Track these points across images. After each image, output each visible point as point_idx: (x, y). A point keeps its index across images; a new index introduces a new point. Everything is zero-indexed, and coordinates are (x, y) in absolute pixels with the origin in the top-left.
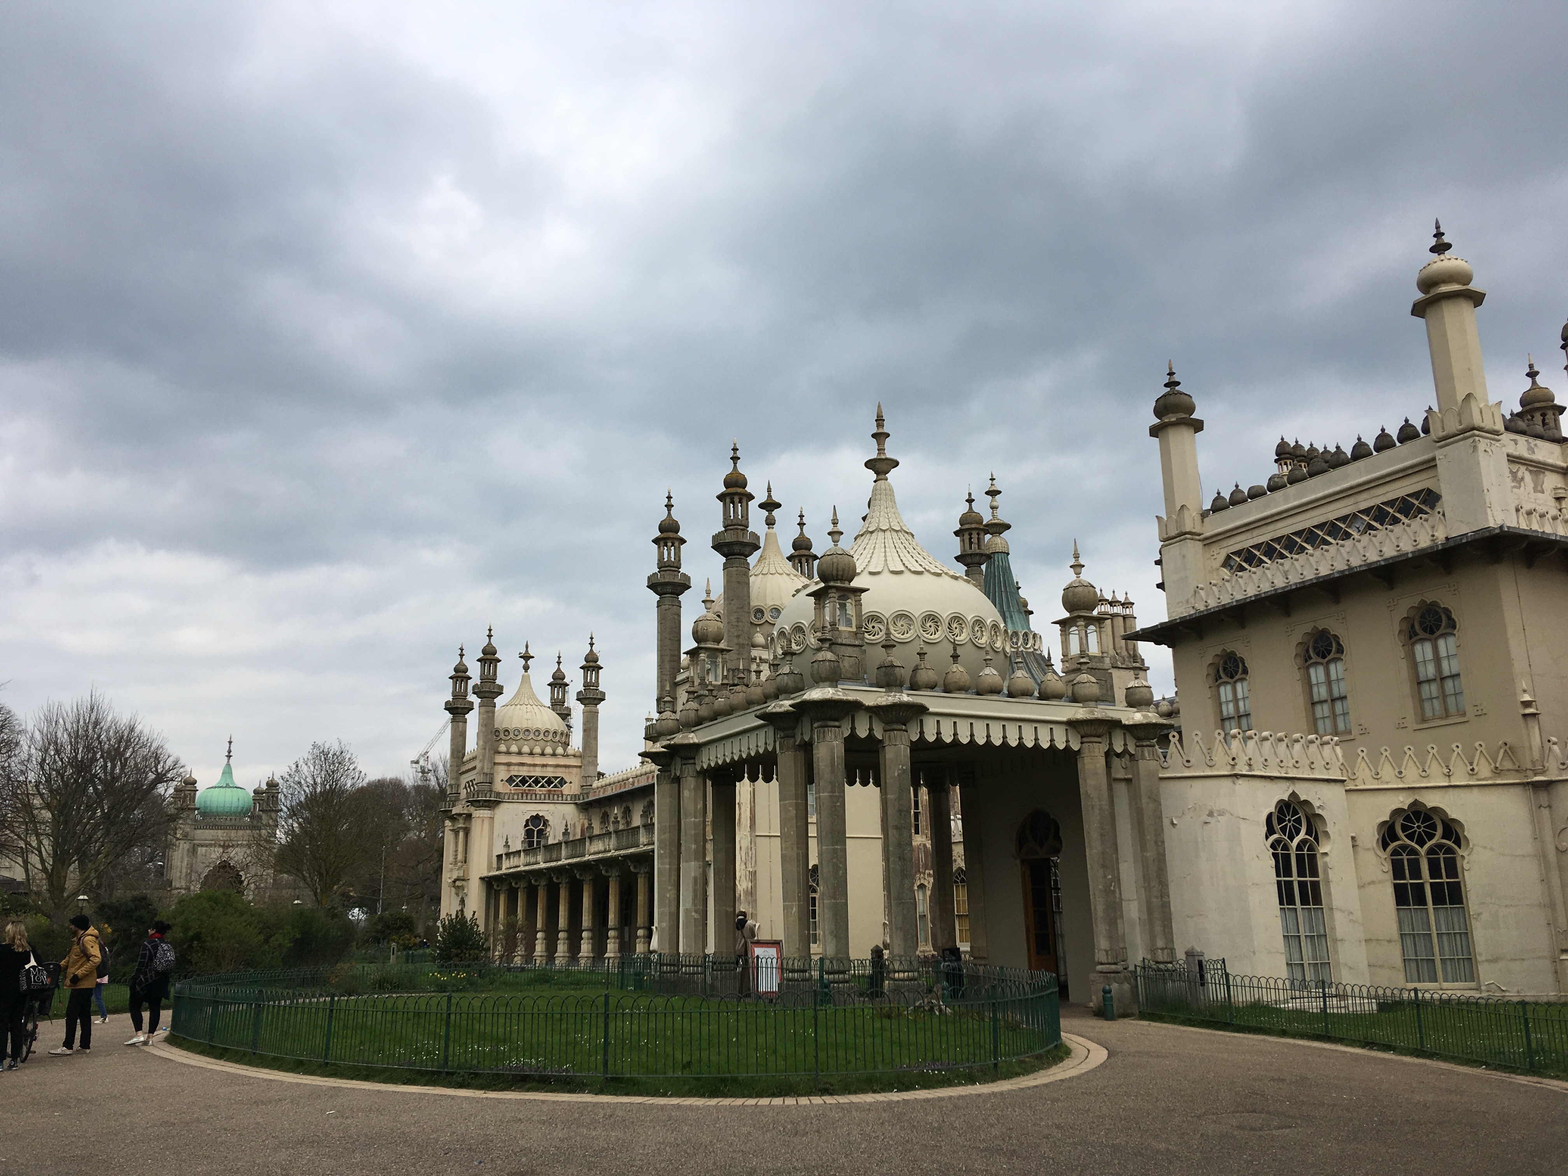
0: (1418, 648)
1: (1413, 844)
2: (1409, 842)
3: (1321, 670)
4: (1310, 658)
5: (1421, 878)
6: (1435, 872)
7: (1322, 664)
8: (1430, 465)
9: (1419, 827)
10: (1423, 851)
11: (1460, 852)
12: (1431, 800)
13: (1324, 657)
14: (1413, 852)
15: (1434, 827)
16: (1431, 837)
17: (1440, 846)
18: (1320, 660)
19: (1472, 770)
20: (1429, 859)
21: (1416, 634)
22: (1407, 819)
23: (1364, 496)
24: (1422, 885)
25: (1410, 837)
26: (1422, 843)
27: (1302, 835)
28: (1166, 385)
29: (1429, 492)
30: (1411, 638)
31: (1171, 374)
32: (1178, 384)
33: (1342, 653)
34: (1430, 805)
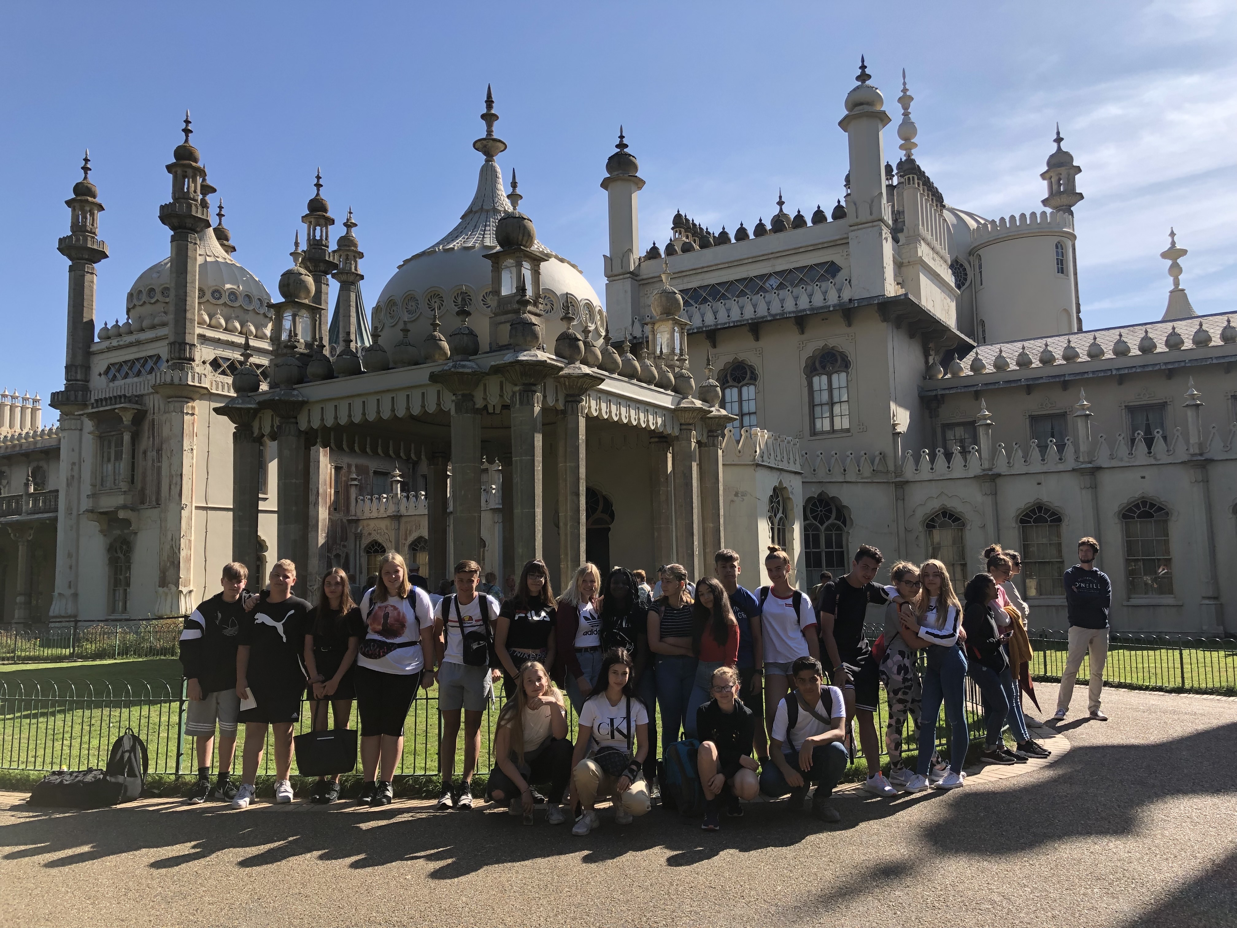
0: (816, 379)
1: (817, 523)
2: (814, 522)
3: (735, 391)
4: (728, 382)
5: (819, 548)
6: (829, 544)
7: (737, 387)
8: (843, 243)
9: (821, 511)
10: (823, 528)
11: (846, 529)
12: (832, 491)
13: (739, 382)
14: (817, 529)
15: (830, 511)
16: (828, 518)
17: (833, 525)
18: (736, 384)
19: (859, 471)
20: (826, 534)
21: (815, 369)
22: (814, 505)
23: (780, 261)
24: (820, 553)
25: (815, 518)
26: (822, 523)
27: (780, 515)
28: (617, 146)
29: (833, 263)
30: (811, 372)
31: (622, 137)
32: (626, 146)
33: (755, 380)
34: (831, 495)
